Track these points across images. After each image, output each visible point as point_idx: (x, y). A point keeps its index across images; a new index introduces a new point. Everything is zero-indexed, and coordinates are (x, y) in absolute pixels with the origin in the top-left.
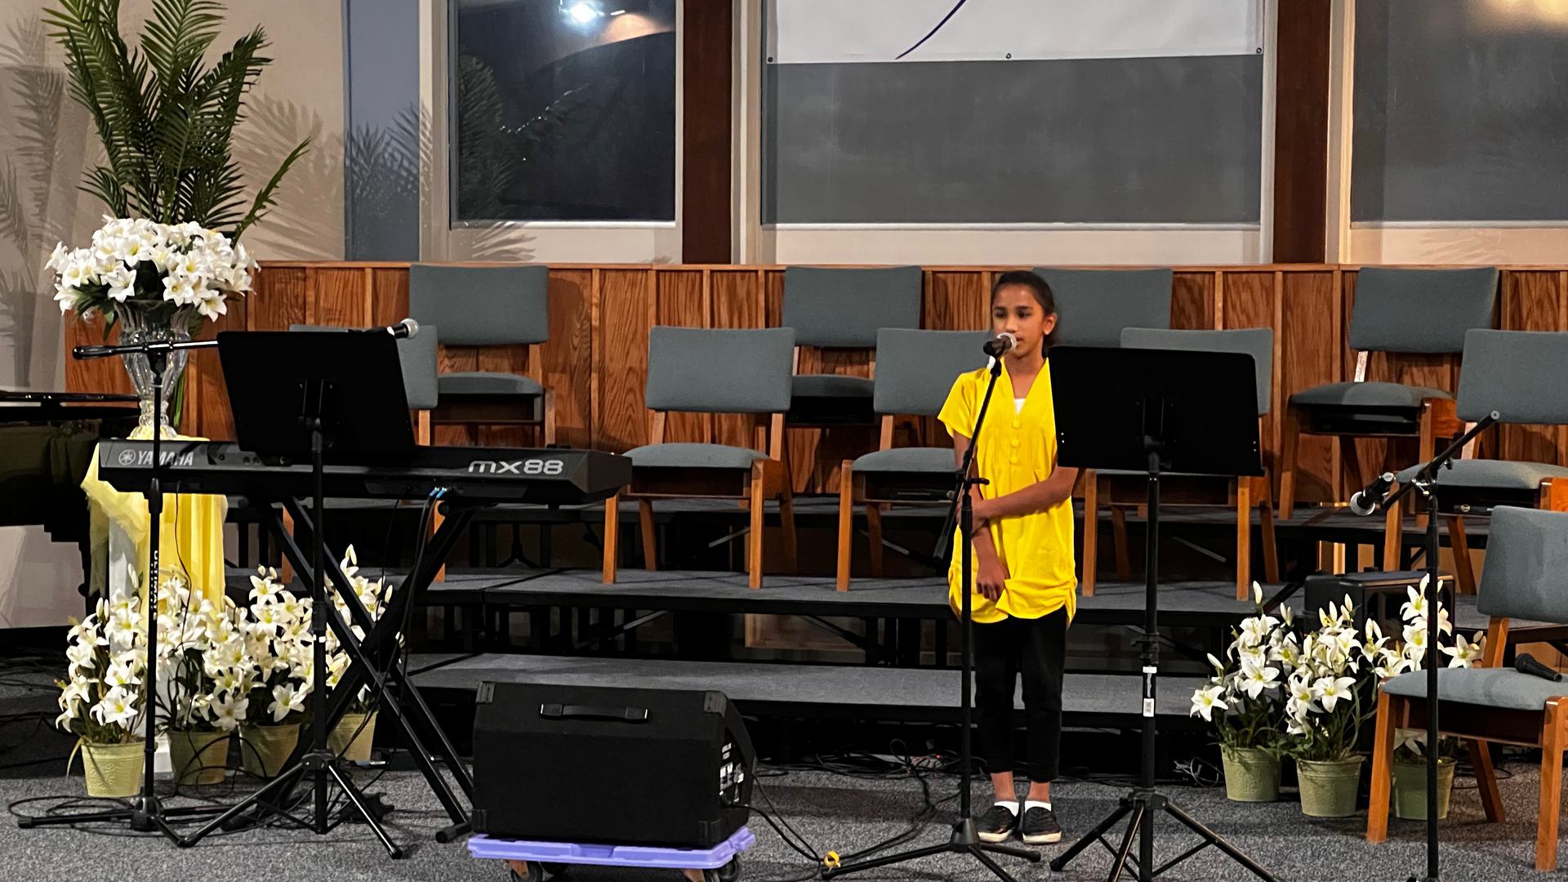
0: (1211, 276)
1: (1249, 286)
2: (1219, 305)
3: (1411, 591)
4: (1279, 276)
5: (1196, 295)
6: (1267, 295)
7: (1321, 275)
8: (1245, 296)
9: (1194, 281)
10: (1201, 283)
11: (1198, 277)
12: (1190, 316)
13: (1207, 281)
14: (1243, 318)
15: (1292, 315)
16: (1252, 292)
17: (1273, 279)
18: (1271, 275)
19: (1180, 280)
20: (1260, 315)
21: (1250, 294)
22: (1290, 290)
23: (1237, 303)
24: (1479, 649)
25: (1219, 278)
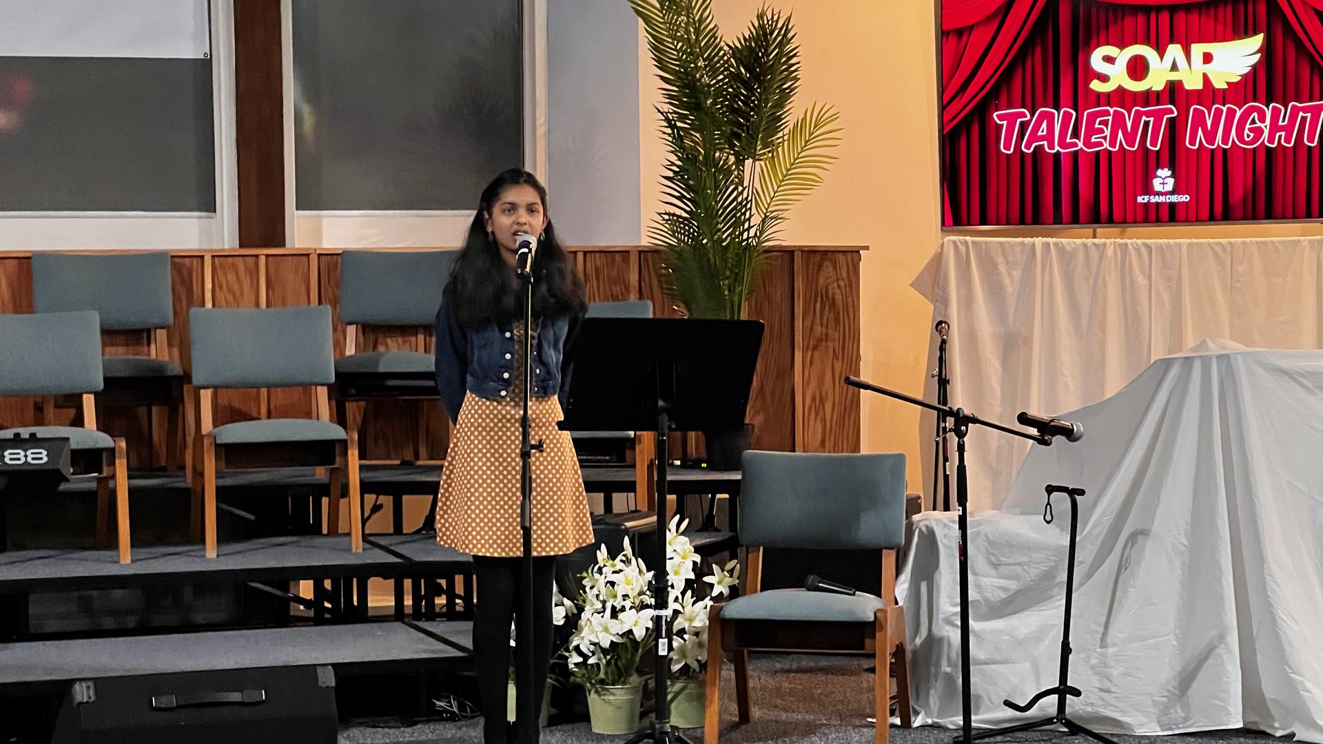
0: (199, 260)
1: (235, 267)
2: (208, 285)
4: (263, 259)
5: (186, 278)
6: (251, 278)
7: (297, 257)
8: (232, 277)
9: (184, 264)
10: (191, 266)
11: (187, 261)
12: (180, 296)
14: (230, 297)
15: (273, 294)
16: (237, 274)
17: (257, 265)
18: (254, 259)
19: (173, 264)
20: (246, 297)
21: (234, 273)
22: (272, 270)
23: (224, 282)
24: (731, 576)
25: (208, 261)
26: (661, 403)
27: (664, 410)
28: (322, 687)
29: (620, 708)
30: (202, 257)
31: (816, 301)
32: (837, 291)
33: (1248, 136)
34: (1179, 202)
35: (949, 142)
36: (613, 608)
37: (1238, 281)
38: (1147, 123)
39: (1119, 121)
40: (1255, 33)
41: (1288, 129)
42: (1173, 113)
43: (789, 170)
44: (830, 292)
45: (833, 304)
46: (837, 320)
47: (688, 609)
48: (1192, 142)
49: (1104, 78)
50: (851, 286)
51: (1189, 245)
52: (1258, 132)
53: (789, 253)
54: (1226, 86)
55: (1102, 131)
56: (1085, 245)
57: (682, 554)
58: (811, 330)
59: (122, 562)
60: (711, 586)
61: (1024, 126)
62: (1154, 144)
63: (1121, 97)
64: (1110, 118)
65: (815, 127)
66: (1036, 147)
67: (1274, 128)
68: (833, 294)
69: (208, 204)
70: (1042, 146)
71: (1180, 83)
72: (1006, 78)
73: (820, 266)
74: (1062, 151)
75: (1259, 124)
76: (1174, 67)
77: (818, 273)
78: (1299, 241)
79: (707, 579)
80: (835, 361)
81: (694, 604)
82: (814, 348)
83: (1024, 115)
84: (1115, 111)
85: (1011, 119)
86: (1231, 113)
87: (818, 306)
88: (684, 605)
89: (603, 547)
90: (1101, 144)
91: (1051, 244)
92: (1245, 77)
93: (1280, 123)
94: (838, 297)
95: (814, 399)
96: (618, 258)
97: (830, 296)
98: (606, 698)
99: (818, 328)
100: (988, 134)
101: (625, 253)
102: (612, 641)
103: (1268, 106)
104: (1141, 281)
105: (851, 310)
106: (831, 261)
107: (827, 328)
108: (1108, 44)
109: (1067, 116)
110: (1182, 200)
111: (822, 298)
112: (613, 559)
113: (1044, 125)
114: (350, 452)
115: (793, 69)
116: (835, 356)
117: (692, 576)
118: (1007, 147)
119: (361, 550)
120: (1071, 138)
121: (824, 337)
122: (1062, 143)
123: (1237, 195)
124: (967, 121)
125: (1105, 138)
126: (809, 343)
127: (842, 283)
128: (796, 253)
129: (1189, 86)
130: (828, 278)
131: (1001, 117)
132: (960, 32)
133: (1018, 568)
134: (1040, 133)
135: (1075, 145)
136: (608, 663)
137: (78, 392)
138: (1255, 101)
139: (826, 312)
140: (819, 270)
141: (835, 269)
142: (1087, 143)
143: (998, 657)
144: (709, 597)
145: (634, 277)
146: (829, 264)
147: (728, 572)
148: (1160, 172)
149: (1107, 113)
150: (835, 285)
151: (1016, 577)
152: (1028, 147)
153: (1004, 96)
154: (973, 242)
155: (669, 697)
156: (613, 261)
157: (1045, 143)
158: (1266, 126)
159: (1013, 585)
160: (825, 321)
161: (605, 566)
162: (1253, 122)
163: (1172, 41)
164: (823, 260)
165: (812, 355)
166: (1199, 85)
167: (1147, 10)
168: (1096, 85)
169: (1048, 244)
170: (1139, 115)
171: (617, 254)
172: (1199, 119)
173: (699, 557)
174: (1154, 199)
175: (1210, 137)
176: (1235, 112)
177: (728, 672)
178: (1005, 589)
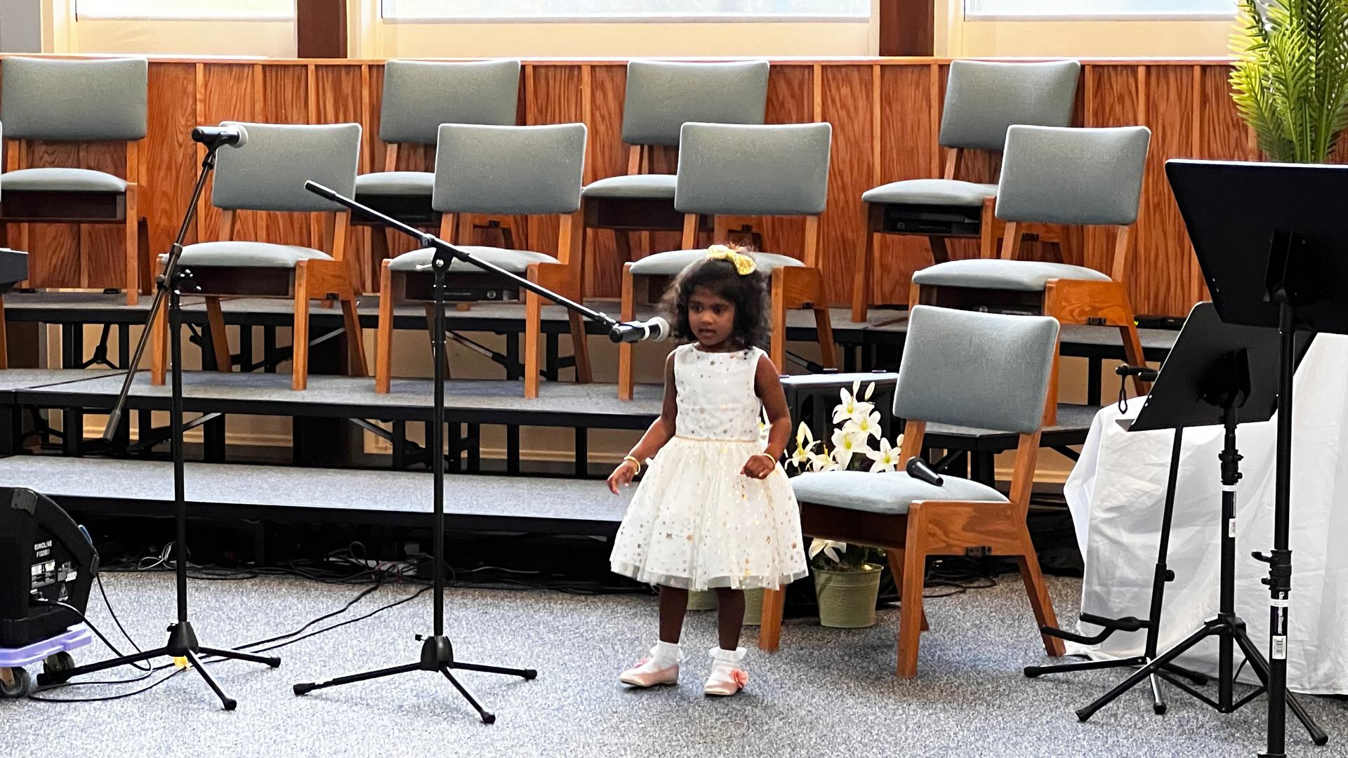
0: (810, 70)
2: (818, 99)
4: (877, 70)
5: (796, 90)
6: (866, 90)
7: (919, 68)
8: (845, 91)
9: (794, 75)
10: (800, 78)
13: (806, 76)
14: (843, 113)
17: (873, 73)
18: (872, 69)
22: (889, 85)
23: (837, 97)
25: (818, 72)
30: (812, 66)
57: (861, 424)
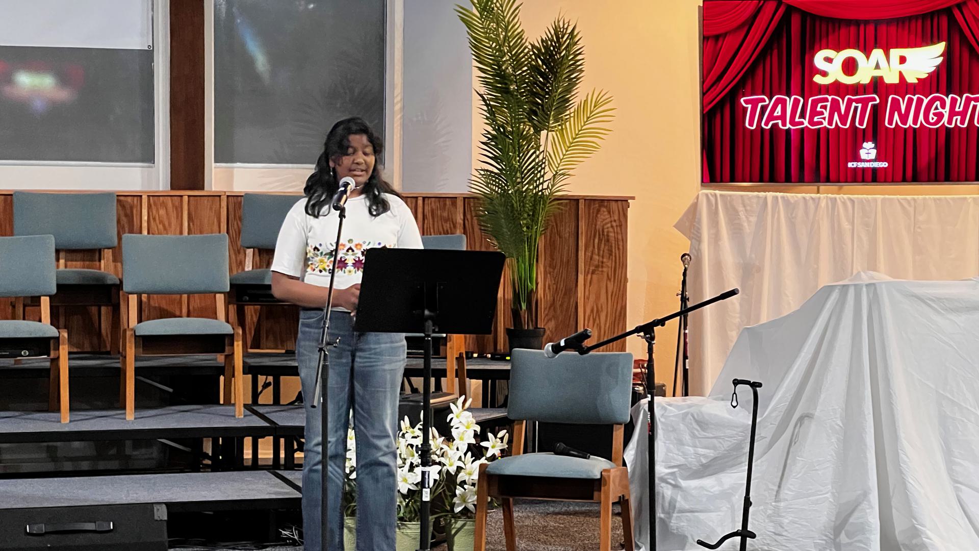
0: (139, 198)
1: (164, 205)
2: (145, 218)
3: (452, 406)
4: (186, 199)
5: (128, 212)
6: (177, 213)
7: (212, 198)
8: (162, 212)
9: (127, 202)
10: (132, 203)
11: (129, 199)
12: (123, 225)
13: (135, 202)
14: (161, 227)
15: (193, 224)
16: (166, 209)
17: (181, 201)
18: (179, 198)
19: (118, 201)
20: (173, 227)
21: (165, 211)
22: (192, 208)
23: (157, 216)
24: (502, 442)
25: (145, 199)
26: (427, 312)
27: (429, 318)
28: (157, 520)
29: (414, 539)
30: (141, 196)
31: (595, 236)
32: (611, 230)
33: (933, 119)
34: (880, 168)
35: (708, 118)
36: (412, 464)
37: (919, 228)
38: (856, 108)
39: (835, 106)
40: (939, 41)
41: (963, 114)
42: (876, 100)
43: (574, 139)
44: (606, 230)
45: (608, 240)
46: (610, 252)
47: (469, 466)
48: (890, 123)
49: (824, 74)
50: (621, 226)
51: (883, 200)
52: (940, 116)
53: (575, 201)
54: (916, 81)
55: (822, 113)
56: (804, 198)
57: (466, 425)
58: (591, 259)
59: (62, 422)
60: (487, 449)
61: (764, 109)
62: (861, 123)
63: (837, 88)
64: (829, 104)
65: (595, 107)
66: (773, 125)
67: (952, 113)
68: (608, 232)
69: (148, 157)
70: (777, 124)
71: (881, 78)
72: (751, 72)
73: (598, 211)
74: (793, 128)
75: (940, 110)
76: (877, 67)
77: (596, 216)
78: (965, 199)
79: (484, 444)
80: (608, 282)
81: (473, 462)
82: (593, 273)
83: (764, 101)
84: (833, 99)
85: (754, 103)
86: (920, 101)
87: (596, 241)
88: (465, 463)
89: (406, 418)
90: (821, 123)
91: (779, 198)
92: (931, 75)
93: (957, 109)
94: (612, 234)
95: (592, 311)
96: (448, 202)
97: (606, 234)
98: (404, 531)
99: (596, 257)
100: (737, 114)
101: (454, 199)
102: (409, 490)
103: (947, 97)
104: (846, 226)
105: (621, 243)
106: (606, 207)
107: (603, 258)
108: (827, 47)
109: (796, 102)
110: (882, 166)
111: (599, 235)
112: (413, 428)
113: (779, 107)
114: (235, 343)
115: (578, 63)
116: (609, 279)
117: (473, 441)
118: (751, 124)
119: (242, 417)
120: (799, 118)
121: (600, 264)
122: (793, 122)
123: (923, 161)
124: (721, 104)
125: (824, 118)
126: (589, 269)
127: (614, 224)
128: (580, 201)
129: (888, 80)
130: (604, 220)
131: (746, 102)
132: (717, 38)
133: (715, 441)
134: (775, 114)
135: (802, 123)
136: (407, 505)
137: (38, 295)
138: (937, 92)
139: (603, 246)
140: (597, 213)
141: (609, 212)
142: (811, 122)
143: (699, 507)
144: (484, 458)
145: (459, 218)
146: (605, 210)
147: (500, 438)
148: (865, 145)
149: (826, 100)
150: (609, 225)
151: (714, 448)
152: (766, 124)
153: (749, 86)
154: (721, 195)
155: (453, 532)
156: (445, 204)
157: (780, 122)
158: (946, 112)
159: (711, 453)
160: (601, 252)
161: (407, 432)
162: (936, 108)
163: (876, 47)
164: (600, 206)
165: (591, 278)
166: (895, 80)
167: (857, 23)
168: (818, 79)
169: (777, 197)
170: (850, 102)
171: (447, 199)
172: (896, 106)
173: (479, 427)
174: (861, 165)
175: (904, 119)
176: (923, 100)
177: (497, 515)
178: (705, 456)
